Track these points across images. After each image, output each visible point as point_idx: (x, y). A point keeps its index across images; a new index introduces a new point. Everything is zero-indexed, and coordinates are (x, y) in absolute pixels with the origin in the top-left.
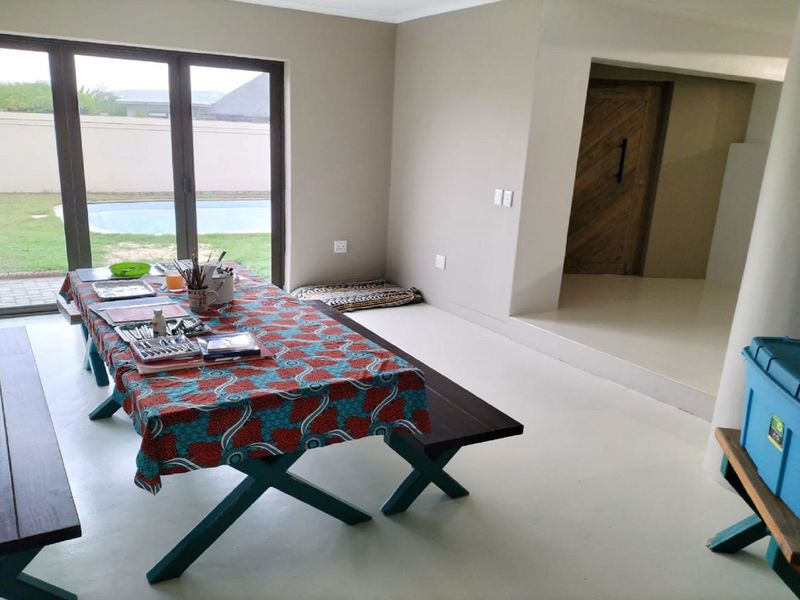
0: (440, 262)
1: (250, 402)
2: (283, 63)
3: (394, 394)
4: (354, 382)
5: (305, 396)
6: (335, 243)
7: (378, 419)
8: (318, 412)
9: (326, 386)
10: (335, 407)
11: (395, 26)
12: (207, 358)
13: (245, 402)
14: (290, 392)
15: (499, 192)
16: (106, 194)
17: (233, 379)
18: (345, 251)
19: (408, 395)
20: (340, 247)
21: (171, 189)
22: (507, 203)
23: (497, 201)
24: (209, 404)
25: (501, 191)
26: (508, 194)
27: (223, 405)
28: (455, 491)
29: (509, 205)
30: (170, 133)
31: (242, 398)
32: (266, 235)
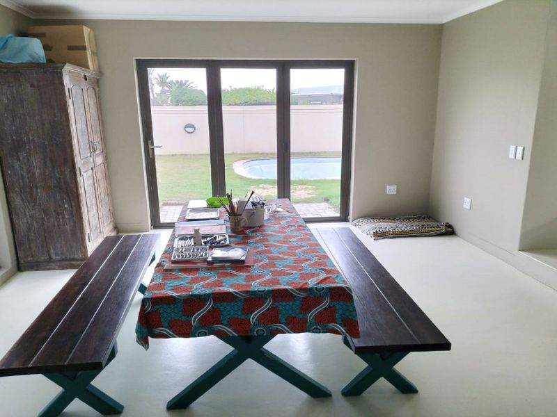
0: (467, 203)
1: (211, 296)
2: (354, 61)
3: (326, 303)
4: (291, 289)
5: (253, 296)
6: (388, 187)
7: (313, 321)
8: (264, 309)
9: (269, 291)
10: (277, 307)
11: (442, 25)
12: (209, 263)
13: (208, 295)
14: (241, 292)
15: (513, 148)
16: (267, 154)
17: (215, 278)
18: (395, 193)
19: (339, 305)
20: (391, 190)
21: (275, 150)
22: (519, 156)
23: (511, 156)
24: (184, 294)
25: (514, 147)
26: (520, 149)
27: (192, 295)
28: (405, 388)
29: (521, 159)
30: (276, 114)
31: (208, 292)
32: (338, 180)
